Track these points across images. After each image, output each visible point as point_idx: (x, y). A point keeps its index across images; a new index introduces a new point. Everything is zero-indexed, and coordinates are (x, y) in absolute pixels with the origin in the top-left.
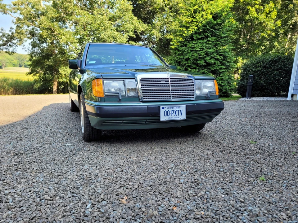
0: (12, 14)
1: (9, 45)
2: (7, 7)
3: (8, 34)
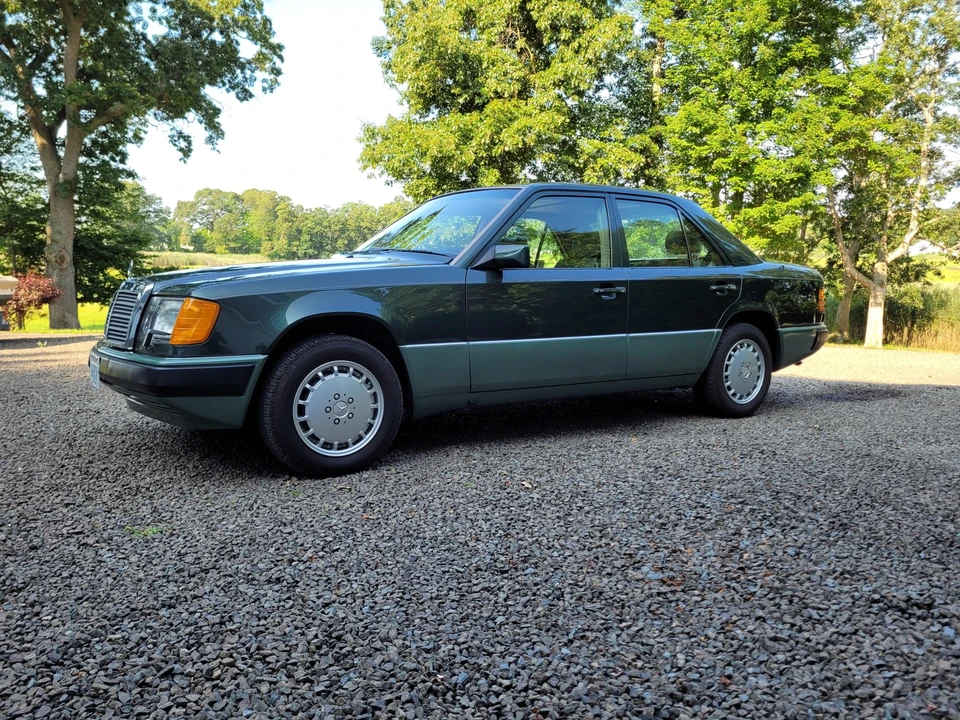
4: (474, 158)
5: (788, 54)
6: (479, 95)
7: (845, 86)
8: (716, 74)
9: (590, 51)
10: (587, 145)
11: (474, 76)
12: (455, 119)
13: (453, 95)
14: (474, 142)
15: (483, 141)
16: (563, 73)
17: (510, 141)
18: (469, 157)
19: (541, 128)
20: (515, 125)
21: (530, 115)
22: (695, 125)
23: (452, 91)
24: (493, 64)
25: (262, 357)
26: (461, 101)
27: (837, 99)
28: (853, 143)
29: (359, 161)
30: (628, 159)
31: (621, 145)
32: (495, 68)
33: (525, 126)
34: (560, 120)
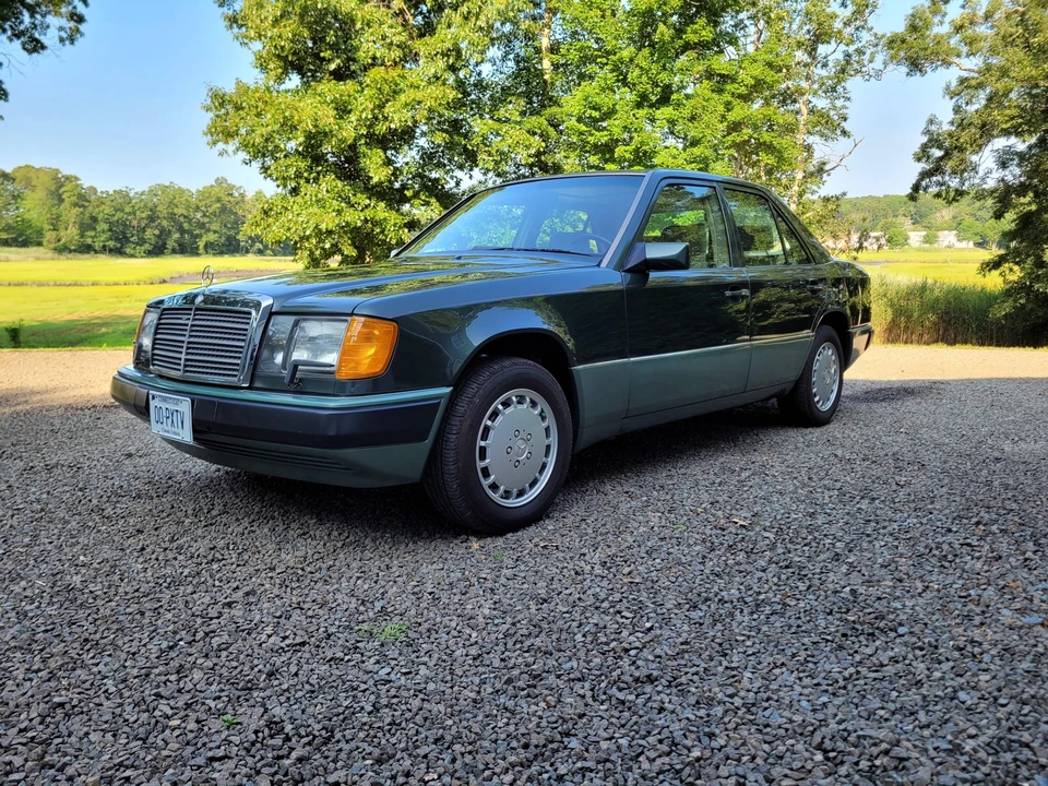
1: (949, 170)
2: (952, 41)
3: (947, 133)
4: (353, 134)
5: (684, 37)
6: (354, 60)
7: (737, 73)
8: (615, 54)
9: (482, 17)
10: (479, 126)
11: (347, 38)
12: (329, 88)
13: (324, 59)
14: (353, 117)
15: (364, 115)
16: (452, 42)
17: (397, 116)
18: (348, 132)
19: (433, 103)
20: (403, 98)
21: (418, 87)
22: (594, 108)
23: (322, 54)
24: (368, 25)
25: (449, 390)
26: (333, 67)
27: (730, 87)
29: (206, 134)
30: (527, 143)
31: (518, 127)
32: (371, 30)
33: (413, 100)
34: (452, 94)
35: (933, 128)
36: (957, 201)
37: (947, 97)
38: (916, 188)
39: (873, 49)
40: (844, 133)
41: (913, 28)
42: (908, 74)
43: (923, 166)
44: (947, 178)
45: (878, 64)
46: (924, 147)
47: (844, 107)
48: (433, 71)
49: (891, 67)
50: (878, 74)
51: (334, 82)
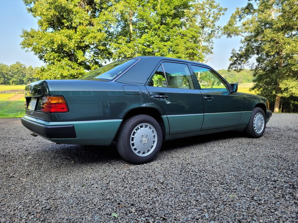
0: (243, 34)
1: (238, 63)
2: (239, 29)
3: (238, 53)
5: (173, 22)
7: (187, 34)
12: (65, 31)
14: (73, 41)
15: (77, 40)
20: (90, 35)
21: (95, 32)
22: (148, 42)
23: (62, 21)
24: (78, 13)
26: (66, 25)
27: (185, 37)
28: (191, 51)
29: (21, 45)
32: (79, 15)
33: (94, 36)
34: (106, 35)
35: (234, 52)
36: (240, 72)
37: (241, 43)
38: (229, 68)
39: (218, 30)
40: (211, 53)
41: (230, 25)
42: (227, 37)
43: (231, 62)
44: (237, 66)
45: (220, 34)
46: (232, 57)
47: (212, 45)
48: (99, 28)
49: (223, 35)
50: (220, 37)
51: (67, 29)
